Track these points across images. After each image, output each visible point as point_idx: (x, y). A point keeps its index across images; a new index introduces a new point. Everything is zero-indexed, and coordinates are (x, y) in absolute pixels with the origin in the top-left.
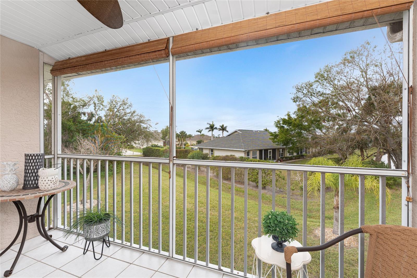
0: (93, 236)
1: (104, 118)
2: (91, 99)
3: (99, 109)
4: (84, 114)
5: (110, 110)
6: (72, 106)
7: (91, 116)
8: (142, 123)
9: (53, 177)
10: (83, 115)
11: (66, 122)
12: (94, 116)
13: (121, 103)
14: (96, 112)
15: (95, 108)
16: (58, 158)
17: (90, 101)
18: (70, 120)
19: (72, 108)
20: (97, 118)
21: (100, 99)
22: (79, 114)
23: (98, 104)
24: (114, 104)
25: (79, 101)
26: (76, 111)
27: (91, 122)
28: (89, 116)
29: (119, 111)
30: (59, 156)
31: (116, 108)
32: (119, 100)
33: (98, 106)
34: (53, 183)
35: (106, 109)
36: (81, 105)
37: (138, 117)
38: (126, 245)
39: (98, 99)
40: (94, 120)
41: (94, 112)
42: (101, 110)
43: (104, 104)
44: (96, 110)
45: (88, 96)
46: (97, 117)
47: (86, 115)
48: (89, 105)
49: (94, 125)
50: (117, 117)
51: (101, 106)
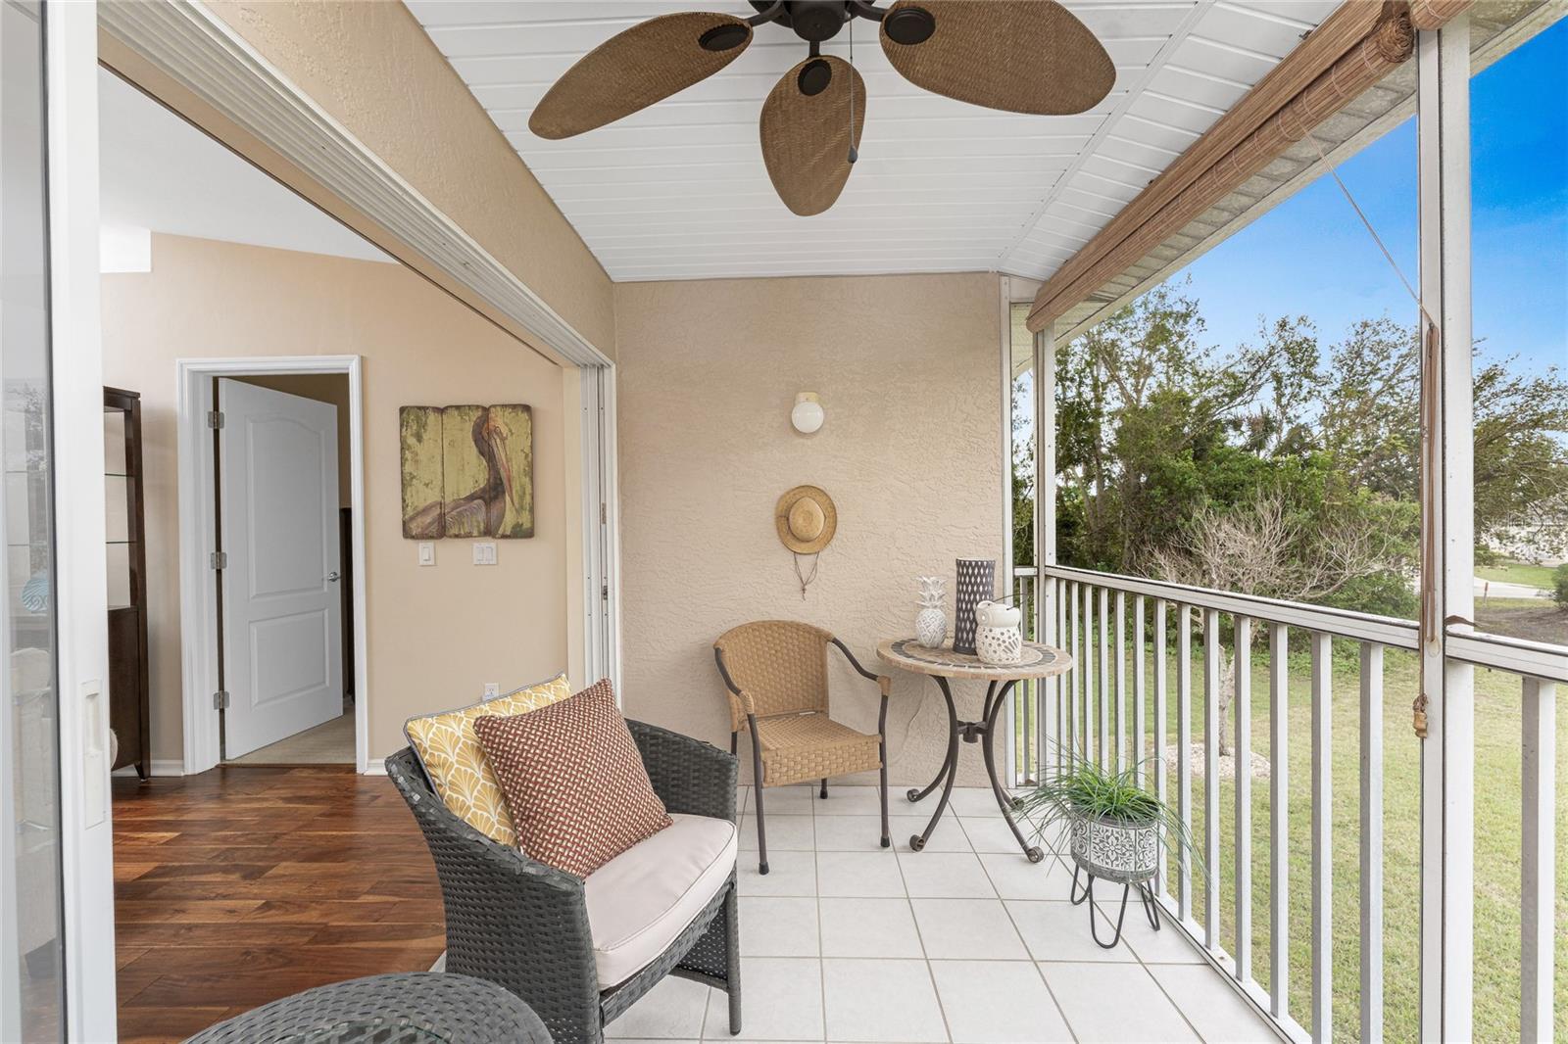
0: (1087, 854)
1: (1317, 431)
2: (1262, 362)
3: (1294, 396)
4: (1236, 424)
5: (1347, 390)
6: (1195, 403)
7: (1264, 426)
8: (1545, 427)
9: (1004, 630)
10: (1231, 432)
11: (1171, 463)
12: (1273, 429)
13: (1404, 350)
14: (1283, 408)
15: (1281, 396)
16: (1047, 577)
17: (1259, 371)
18: (1186, 452)
19: (1193, 410)
20: (1284, 434)
21: (1302, 354)
22: (1219, 427)
23: (1290, 377)
24: (1367, 359)
25: (1220, 381)
26: (1208, 420)
27: (1262, 453)
28: (1253, 430)
29: (1392, 387)
30: (1050, 572)
31: (1380, 379)
32: (1394, 338)
33: (1292, 385)
34: (1003, 647)
35: (1326, 391)
36: (1225, 395)
37: (1519, 399)
38: (1220, 962)
39: (1293, 354)
40: (1273, 442)
41: (1274, 411)
42: (1305, 399)
43: (1317, 371)
44: (1284, 401)
45: (1249, 356)
46: (1286, 428)
47: (1243, 428)
48: (1256, 388)
49: (1273, 465)
50: (1386, 415)
51: (1305, 382)
